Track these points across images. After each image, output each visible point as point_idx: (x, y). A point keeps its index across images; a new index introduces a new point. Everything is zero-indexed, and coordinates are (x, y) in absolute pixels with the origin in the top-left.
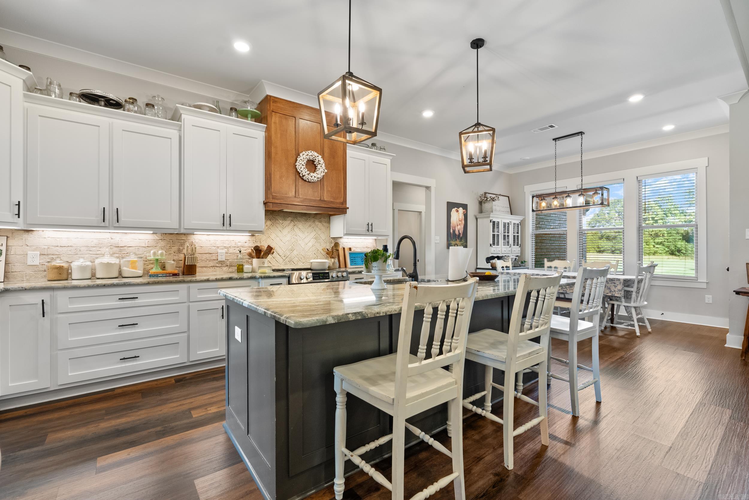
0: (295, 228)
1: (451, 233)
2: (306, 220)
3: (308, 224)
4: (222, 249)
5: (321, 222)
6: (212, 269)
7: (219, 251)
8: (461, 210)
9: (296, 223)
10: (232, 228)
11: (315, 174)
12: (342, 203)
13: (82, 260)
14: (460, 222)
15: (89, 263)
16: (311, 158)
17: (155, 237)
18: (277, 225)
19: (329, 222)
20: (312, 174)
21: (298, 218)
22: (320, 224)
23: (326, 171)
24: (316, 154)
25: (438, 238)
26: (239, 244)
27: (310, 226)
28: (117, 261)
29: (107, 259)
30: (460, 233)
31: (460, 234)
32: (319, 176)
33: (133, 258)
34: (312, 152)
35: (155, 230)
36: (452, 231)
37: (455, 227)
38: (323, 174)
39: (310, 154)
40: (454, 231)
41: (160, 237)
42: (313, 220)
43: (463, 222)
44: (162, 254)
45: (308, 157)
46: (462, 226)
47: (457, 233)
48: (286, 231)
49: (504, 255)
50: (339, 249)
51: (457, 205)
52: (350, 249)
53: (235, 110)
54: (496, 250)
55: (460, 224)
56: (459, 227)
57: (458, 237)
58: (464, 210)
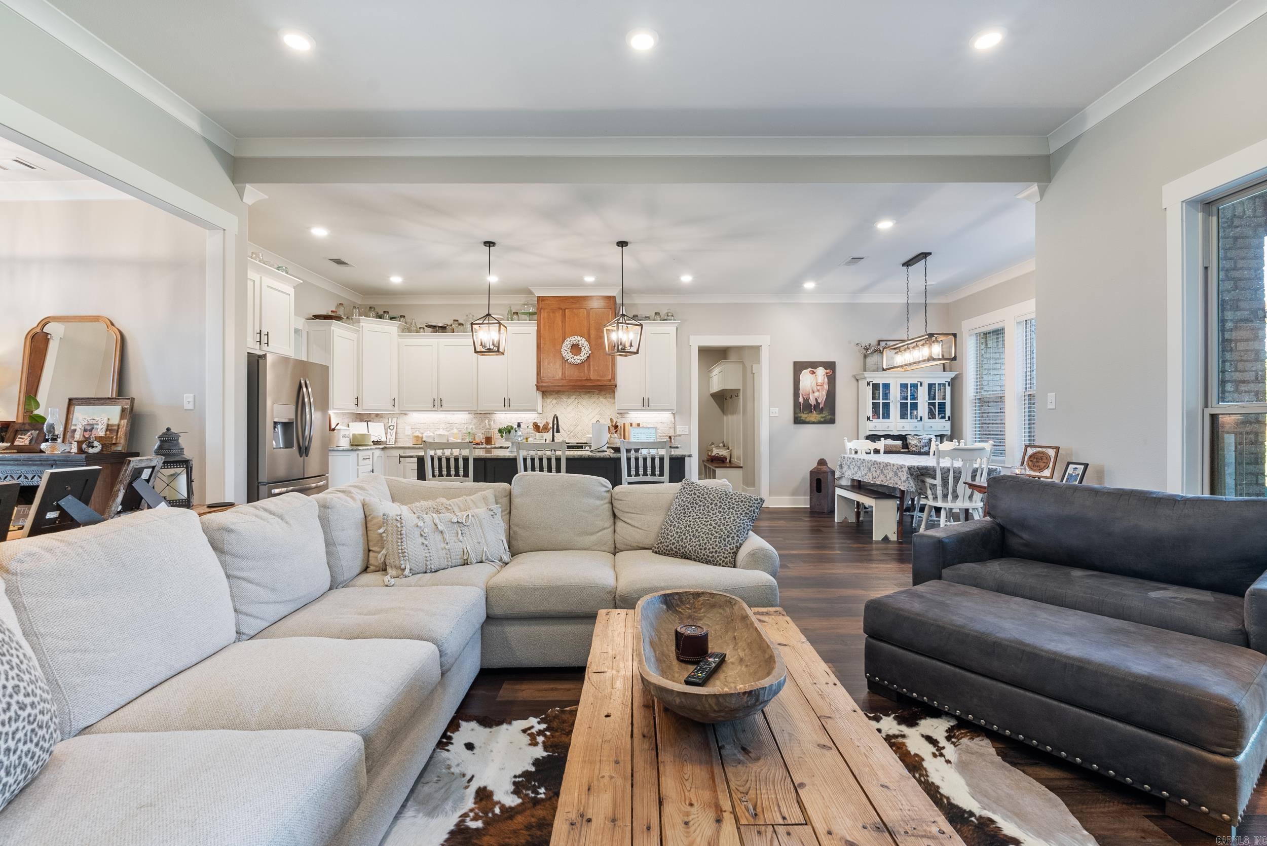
0: (580, 404)
1: (800, 403)
3: (592, 400)
5: (605, 398)
8: (821, 371)
10: (511, 408)
11: (578, 357)
12: (610, 381)
13: (428, 432)
14: (819, 388)
15: (432, 434)
16: (575, 343)
17: (471, 416)
18: (562, 403)
19: (614, 398)
20: (575, 357)
21: (583, 396)
22: (604, 400)
23: (590, 352)
24: (579, 338)
25: (775, 411)
27: (594, 402)
28: (446, 433)
29: (441, 432)
30: (819, 401)
31: (818, 404)
32: (582, 358)
33: (455, 431)
34: (576, 337)
35: (470, 411)
36: (801, 400)
37: (809, 395)
38: (586, 356)
39: (573, 339)
40: (806, 401)
41: (474, 416)
42: (597, 396)
43: (826, 387)
44: (472, 429)
45: (571, 343)
46: (824, 393)
47: (812, 401)
49: (904, 433)
50: (624, 424)
51: (813, 365)
52: (639, 425)
53: (517, 313)
54: (879, 426)
55: (818, 391)
56: (817, 394)
57: (814, 410)
58: (828, 371)
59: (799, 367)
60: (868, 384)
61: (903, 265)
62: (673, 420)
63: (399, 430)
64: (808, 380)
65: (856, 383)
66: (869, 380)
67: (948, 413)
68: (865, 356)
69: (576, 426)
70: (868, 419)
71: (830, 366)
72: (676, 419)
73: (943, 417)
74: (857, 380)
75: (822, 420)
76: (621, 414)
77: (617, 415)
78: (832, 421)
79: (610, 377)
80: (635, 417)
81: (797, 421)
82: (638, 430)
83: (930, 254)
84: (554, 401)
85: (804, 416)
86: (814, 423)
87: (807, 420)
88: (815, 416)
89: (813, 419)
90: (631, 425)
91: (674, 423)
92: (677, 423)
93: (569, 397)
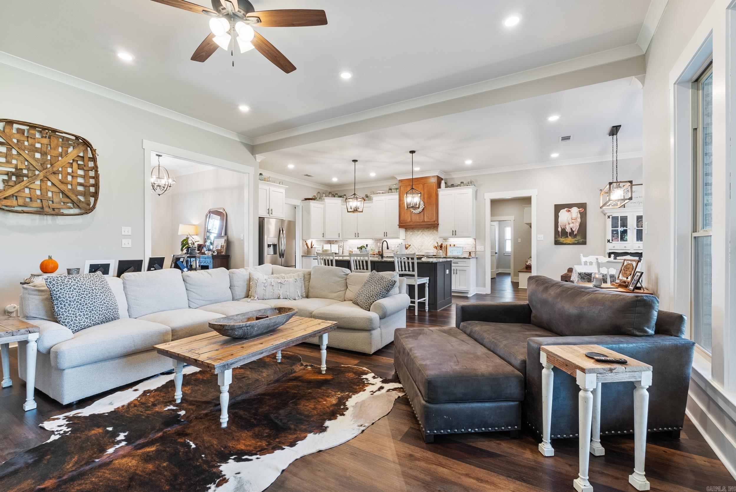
0: (423, 235)
1: (559, 231)
3: (430, 232)
10: (388, 237)
12: (434, 221)
14: (573, 221)
17: (373, 241)
18: (415, 234)
21: (425, 230)
23: (424, 206)
25: (541, 236)
27: (431, 233)
30: (574, 230)
31: (572, 231)
32: (420, 210)
36: (560, 229)
37: (566, 226)
38: (422, 209)
40: (564, 230)
42: (432, 230)
43: (579, 220)
44: (373, 247)
47: (568, 230)
48: (419, 237)
49: (640, 252)
50: (447, 245)
51: (569, 206)
52: (454, 245)
53: (391, 189)
54: (618, 246)
55: (573, 223)
56: (571, 225)
57: (570, 235)
58: (581, 209)
59: (558, 208)
60: (609, 217)
61: (609, 134)
62: (474, 242)
63: (344, 248)
64: (564, 216)
66: (609, 214)
69: (422, 246)
70: (609, 241)
71: (583, 206)
72: (476, 242)
75: (576, 242)
76: (445, 239)
77: (443, 240)
78: (584, 243)
79: (434, 220)
80: (452, 241)
81: (557, 243)
82: (454, 248)
83: (620, 126)
84: (411, 233)
85: (562, 240)
86: (569, 244)
87: (564, 242)
88: (570, 239)
89: (569, 242)
90: (450, 245)
91: (475, 245)
92: (477, 244)
93: (418, 230)
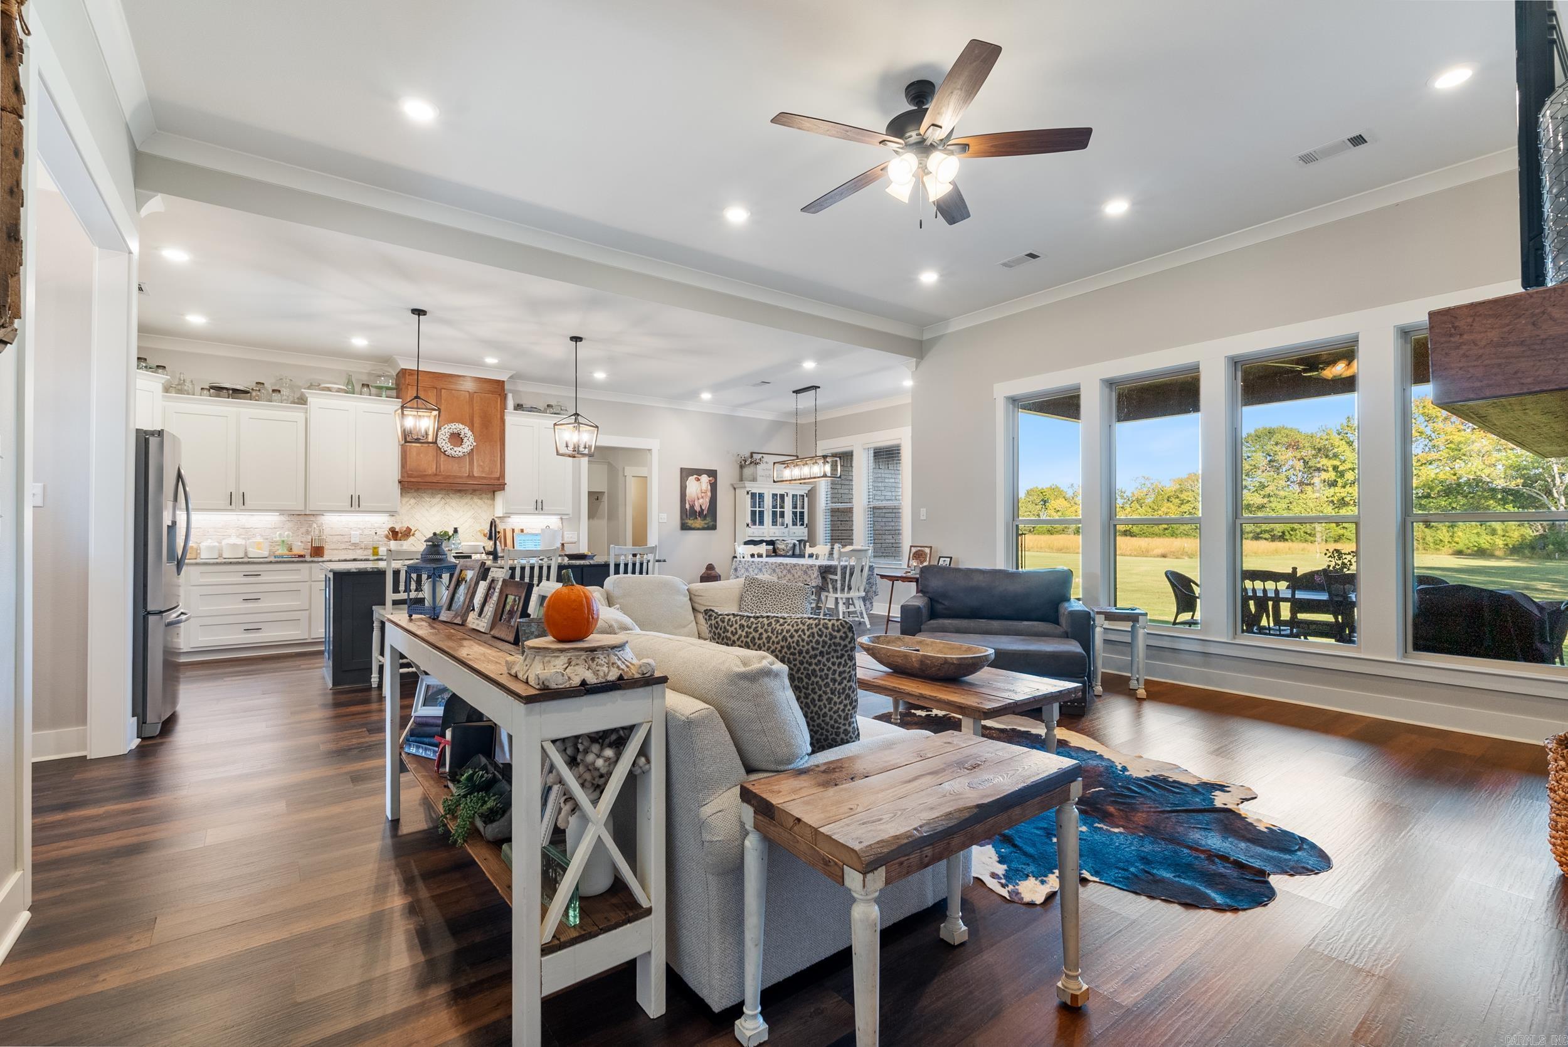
0: (447, 507)
2: (461, 497)
4: (356, 531)
5: (481, 499)
6: (345, 551)
7: (353, 533)
8: (705, 478)
9: (448, 500)
10: (361, 508)
11: (460, 449)
12: (498, 479)
13: (209, 541)
14: (703, 494)
15: (217, 544)
16: (455, 431)
17: (283, 518)
18: (424, 504)
19: (493, 499)
20: (456, 449)
21: (451, 495)
22: (479, 501)
23: (475, 444)
24: (461, 426)
25: (664, 516)
26: (376, 525)
28: (243, 542)
29: (234, 540)
30: (703, 508)
31: (702, 510)
32: (465, 450)
33: (259, 539)
34: (457, 424)
35: (282, 512)
36: (687, 506)
38: (470, 448)
39: (454, 427)
40: (692, 507)
41: (288, 518)
42: (470, 496)
43: (709, 494)
44: (288, 536)
45: (451, 431)
46: (708, 500)
47: (697, 508)
49: (774, 539)
50: (505, 530)
51: (698, 472)
52: (522, 531)
53: (368, 386)
54: (756, 532)
55: (702, 497)
56: (701, 501)
57: (699, 516)
58: (711, 478)
60: (748, 493)
61: (794, 392)
62: (561, 525)
64: (693, 487)
65: (733, 491)
66: (748, 489)
67: (806, 521)
68: (741, 467)
70: (748, 525)
71: (712, 474)
73: (802, 525)
74: (735, 489)
75: (706, 526)
78: (714, 528)
79: (498, 475)
80: (516, 522)
81: (684, 527)
82: (528, 537)
84: (413, 501)
85: (690, 522)
86: (698, 529)
87: (693, 526)
88: (699, 523)
89: (698, 526)
90: (513, 531)
93: (433, 495)
